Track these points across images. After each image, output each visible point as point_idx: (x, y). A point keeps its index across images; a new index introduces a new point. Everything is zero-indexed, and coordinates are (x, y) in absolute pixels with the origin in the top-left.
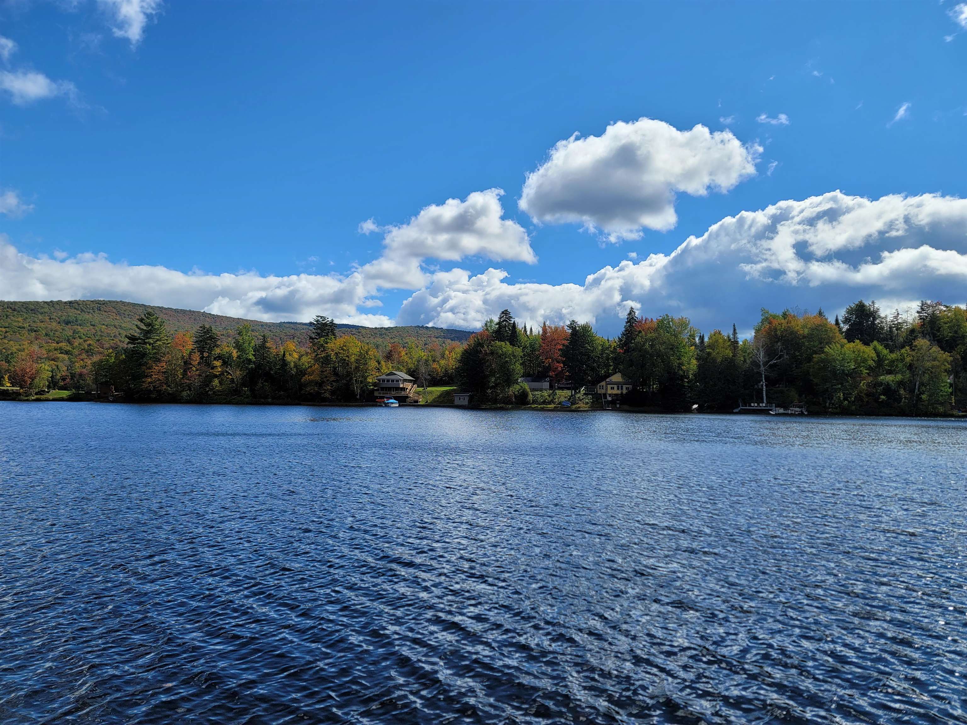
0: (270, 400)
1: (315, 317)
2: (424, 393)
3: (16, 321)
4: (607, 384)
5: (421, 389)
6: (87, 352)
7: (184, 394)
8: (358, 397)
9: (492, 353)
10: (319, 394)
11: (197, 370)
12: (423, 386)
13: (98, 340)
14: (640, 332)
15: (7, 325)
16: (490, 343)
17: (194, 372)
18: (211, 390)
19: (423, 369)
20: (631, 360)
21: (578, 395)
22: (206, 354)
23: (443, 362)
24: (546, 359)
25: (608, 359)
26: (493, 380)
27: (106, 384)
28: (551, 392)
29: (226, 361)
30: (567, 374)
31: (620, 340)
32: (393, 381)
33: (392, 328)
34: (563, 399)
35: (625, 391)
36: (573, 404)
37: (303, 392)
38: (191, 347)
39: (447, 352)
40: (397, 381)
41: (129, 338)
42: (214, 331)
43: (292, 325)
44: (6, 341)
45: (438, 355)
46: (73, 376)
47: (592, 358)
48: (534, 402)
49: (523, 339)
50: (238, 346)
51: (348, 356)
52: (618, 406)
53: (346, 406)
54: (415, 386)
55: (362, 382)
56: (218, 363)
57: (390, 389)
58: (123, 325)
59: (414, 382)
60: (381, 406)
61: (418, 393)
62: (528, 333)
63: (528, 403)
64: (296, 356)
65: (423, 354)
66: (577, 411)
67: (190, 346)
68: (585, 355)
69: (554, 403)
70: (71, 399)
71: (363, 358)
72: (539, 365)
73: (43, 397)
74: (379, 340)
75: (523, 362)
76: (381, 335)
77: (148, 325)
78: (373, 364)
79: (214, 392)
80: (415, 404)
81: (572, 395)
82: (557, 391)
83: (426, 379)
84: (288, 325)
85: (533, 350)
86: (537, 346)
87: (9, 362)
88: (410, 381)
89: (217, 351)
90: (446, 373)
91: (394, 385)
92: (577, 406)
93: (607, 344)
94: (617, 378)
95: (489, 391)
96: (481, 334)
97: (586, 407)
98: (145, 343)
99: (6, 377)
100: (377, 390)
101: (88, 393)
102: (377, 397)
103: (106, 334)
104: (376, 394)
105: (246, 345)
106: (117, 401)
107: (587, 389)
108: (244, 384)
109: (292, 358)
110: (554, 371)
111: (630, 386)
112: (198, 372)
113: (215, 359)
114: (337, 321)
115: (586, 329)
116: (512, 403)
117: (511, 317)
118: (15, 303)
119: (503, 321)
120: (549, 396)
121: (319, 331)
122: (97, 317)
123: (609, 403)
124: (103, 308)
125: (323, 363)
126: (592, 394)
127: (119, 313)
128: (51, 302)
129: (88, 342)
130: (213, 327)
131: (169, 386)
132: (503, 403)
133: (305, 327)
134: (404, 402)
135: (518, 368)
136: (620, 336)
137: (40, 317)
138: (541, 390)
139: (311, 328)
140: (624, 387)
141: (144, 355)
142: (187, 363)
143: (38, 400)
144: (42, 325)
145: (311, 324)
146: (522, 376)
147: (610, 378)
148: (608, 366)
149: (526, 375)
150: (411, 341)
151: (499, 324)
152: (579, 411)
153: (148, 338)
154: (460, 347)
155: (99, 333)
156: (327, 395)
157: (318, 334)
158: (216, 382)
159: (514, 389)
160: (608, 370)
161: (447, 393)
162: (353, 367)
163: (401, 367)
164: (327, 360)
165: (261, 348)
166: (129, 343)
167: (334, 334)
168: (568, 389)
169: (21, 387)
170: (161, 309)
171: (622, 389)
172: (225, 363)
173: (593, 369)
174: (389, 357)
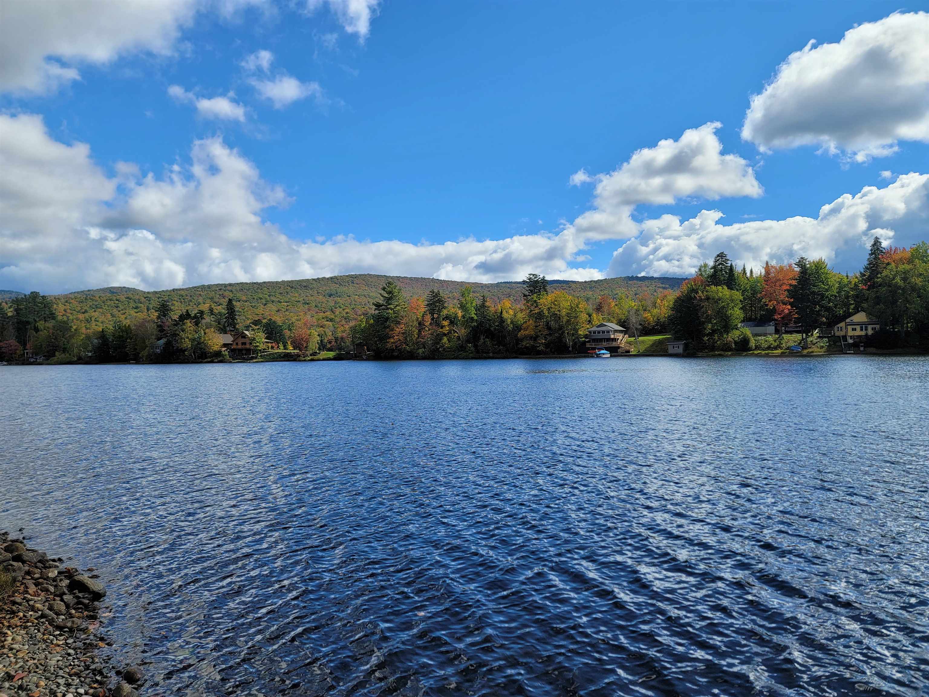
0: (491, 355)
1: (528, 276)
2: (636, 343)
3: (293, 297)
4: (847, 325)
5: (632, 339)
6: (346, 319)
7: (420, 351)
8: (571, 349)
9: (708, 298)
10: (534, 347)
11: (429, 330)
12: (634, 336)
13: (353, 309)
14: (888, 264)
15: (287, 300)
16: (705, 288)
17: (426, 333)
18: (441, 347)
19: (633, 319)
20: (877, 297)
21: (811, 339)
22: (436, 316)
23: (655, 311)
24: (770, 301)
25: (847, 297)
26: (710, 326)
27: (360, 345)
28: (777, 336)
29: (453, 321)
30: (796, 316)
31: (863, 275)
32: (603, 332)
33: (601, 281)
34: (791, 344)
35: (870, 332)
36: (804, 348)
37: (520, 346)
38: (424, 310)
39: (659, 301)
40: (608, 332)
41: (376, 305)
42: (442, 295)
43: (508, 285)
44: (288, 313)
45: (649, 303)
46: (336, 339)
47: (827, 297)
48: (757, 348)
49: (743, 281)
50: (462, 307)
51: (559, 311)
52: (862, 349)
53: (560, 358)
54: (626, 336)
55: (573, 335)
56: (446, 323)
57: (601, 340)
58: (371, 294)
59: (625, 333)
60: (593, 357)
61: (630, 343)
62: (748, 274)
63: (750, 349)
64: (511, 312)
65: (633, 304)
66: (809, 355)
67: (423, 308)
68: (819, 295)
69: (781, 348)
70: (335, 359)
71: (573, 310)
72: (761, 308)
73: (315, 357)
74: (590, 293)
75: (744, 306)
76: (591, 288)
77: (390, 293)
78: (584, 317)
79: (444, 349)
80: (627, 354)
81: (803, 339)
82: (784, 335)
83: (636, 329)
84: (504, 285)
85: (754, 293)
86: (758, 288)
87: (290, 330)
88: (621, 331)
89: (445, 312)
90: (658, 322)
91: (605, 336)
92: (810, 350)
93: (846, 281)
94: (860, 317)
95: (706, 338)
96: (694, 280)
97: (822, 352)
98: (388, 309)
99: (289, 343)
100: (589, 342)
101: (348, 353)
102: (588, 349)
103: (358, 303)
104: (588, 345)
105: (469, 305)
106: (369, 359)
107: (821, 331)
108: (468, 341)
109: (508, 316)
110: (779, 314)
111: (878, 327)
112: (430, 332)
113: (443, 319)
114: (549, 278)
115: (819, 266)
116: (731, 350)
117: (728, 260)
118: (292, 281)
119: (719, 265)
120: (775, 341)
121: (532, 288)
122: (351, 289)
123: (850, 346)
124: (356, 281)
125: (536, 318)
126: (828, 337)
127: (368, 285)
128: (318, 279)
129: (346, 311)
130: (441, 291)
131: (407, 345)
132: (722, 350)
133: (519, 285)
134: (615, 352)
135: (737, 313)
136: (862, 271)
137: (311, 292)
138: (765, 335)
139: (525, 286)
140: (870, 327)
141: (387, 319)
142: (421, 324)
143: (312, 360)
144: (312, 298)
145: (524, 282)
146: (743, 321)
147: (851, 318)
148: (848, 305)
149: (747, 320)
150: (621, 292)
151: (714, 267)
152: (812, 356)
153: (389, 304)
154: (672, 295)
155: (353, 303)
156: (541, 348)
157: (531, 291)
158: (445, 339)
159: (734, 335)
160: (848, 309)
161: (660, 342)
162: (565, 320)
163: (612, 319)
164: (540, 316)
165: (482, 308)
166: (376, 309)
167: (546, 291)
168: (798, 332)
169: (301, 351)
170: (398, 278)
171: (866, 329)
172: (452, 323)
173: (828, 309)
174: (599, 309)
